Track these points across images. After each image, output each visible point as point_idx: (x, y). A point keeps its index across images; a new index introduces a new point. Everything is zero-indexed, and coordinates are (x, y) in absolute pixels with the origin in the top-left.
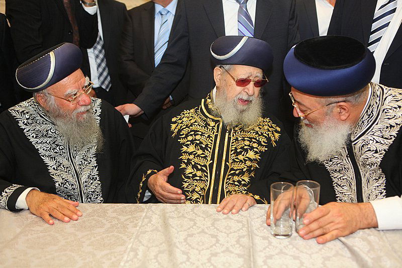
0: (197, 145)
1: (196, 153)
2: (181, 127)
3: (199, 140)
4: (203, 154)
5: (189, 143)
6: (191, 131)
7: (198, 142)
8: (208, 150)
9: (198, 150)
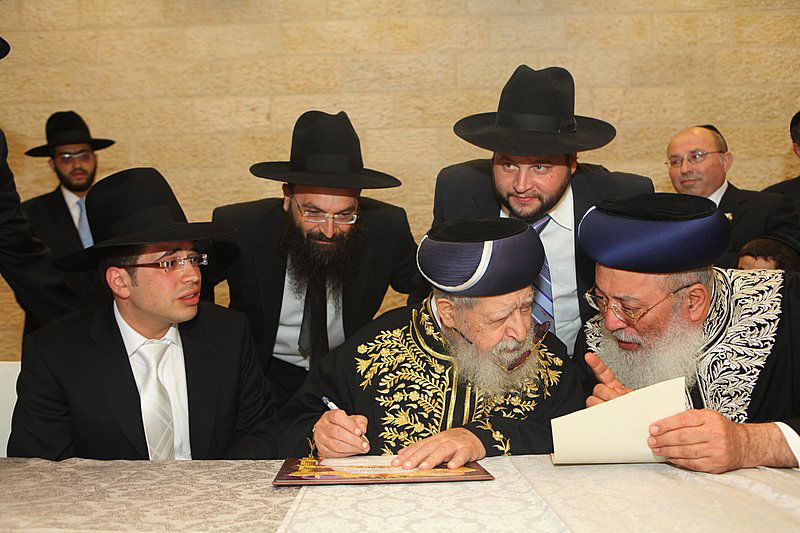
0: (413, 411)
1: (412, 429)
2: (379, 369)
3: (416, 402)
4: (425, 432)
5: (397, 407)
6: (400, 382)
7: (415, 406)
8: (433, 424)
9: (415, 422)
